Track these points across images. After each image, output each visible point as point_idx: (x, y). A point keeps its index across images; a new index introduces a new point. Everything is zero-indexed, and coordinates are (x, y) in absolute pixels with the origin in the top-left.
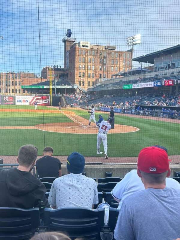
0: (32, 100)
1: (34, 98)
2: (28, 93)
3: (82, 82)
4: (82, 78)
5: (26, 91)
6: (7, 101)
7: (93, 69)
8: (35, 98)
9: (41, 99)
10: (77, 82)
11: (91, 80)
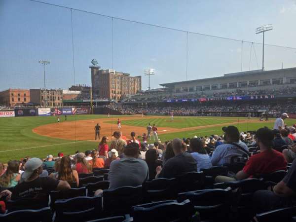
2: (68, 105)
3: (114, 97)
4: (114, 94)
5: (66, 105)
7: (120, 88)
8: (76, 109)
9: (81, 110)
10: (111, 97)
11: (119, 96)
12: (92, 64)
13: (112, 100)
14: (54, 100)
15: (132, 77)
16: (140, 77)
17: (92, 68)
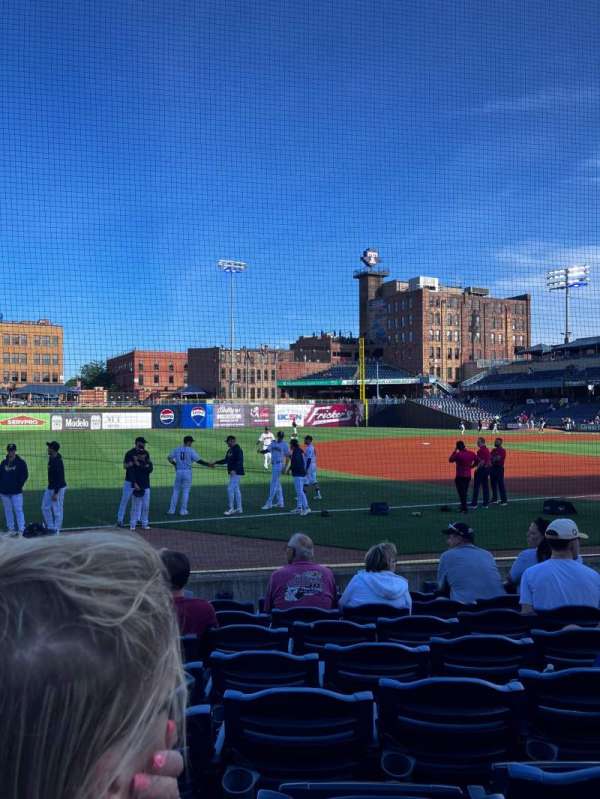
0: (310, 414)
1: (312, 410)
2: (291, 396)
3: (435, 370)
4: (436, 360)
5: (287, 395)
6: (256, 418)
7: (456, 339)
8: (317, 409)
9: (331, 411)
10: (426, 370)
11: (454, 364)
12: (363, 264)
13: (432, 380)
14: (253, 381)
15: (496, 301)
16: (525, 298)
17: (363, 277)
